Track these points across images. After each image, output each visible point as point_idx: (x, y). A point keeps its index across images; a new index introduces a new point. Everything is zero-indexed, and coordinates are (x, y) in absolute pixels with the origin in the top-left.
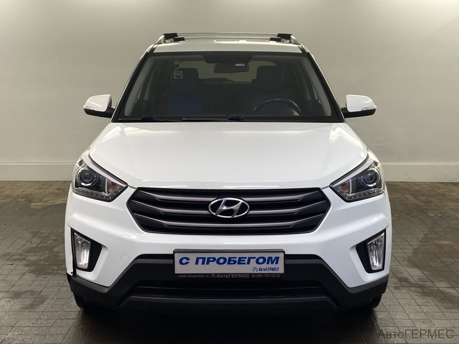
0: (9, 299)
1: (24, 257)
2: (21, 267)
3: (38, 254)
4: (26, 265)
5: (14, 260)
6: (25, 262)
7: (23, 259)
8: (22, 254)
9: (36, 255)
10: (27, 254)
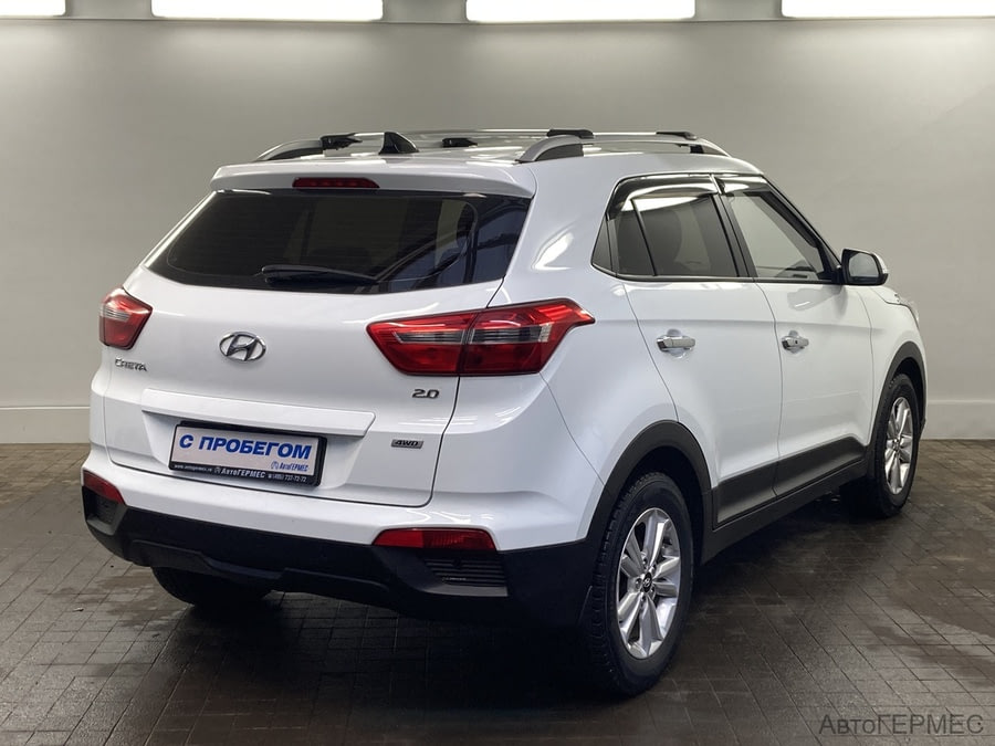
0: (92, 679)
1: (104, 596)
2: (100, 616)
3: (130, 590)
4: (112, 612)
5: (85, 602)
6: (106, 606)
7: (103, 600)
8: (96, 590)
9: (127, 592)
10: (108, 591)
